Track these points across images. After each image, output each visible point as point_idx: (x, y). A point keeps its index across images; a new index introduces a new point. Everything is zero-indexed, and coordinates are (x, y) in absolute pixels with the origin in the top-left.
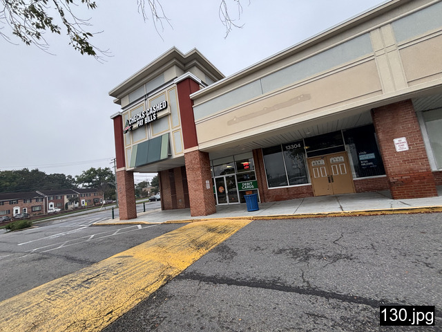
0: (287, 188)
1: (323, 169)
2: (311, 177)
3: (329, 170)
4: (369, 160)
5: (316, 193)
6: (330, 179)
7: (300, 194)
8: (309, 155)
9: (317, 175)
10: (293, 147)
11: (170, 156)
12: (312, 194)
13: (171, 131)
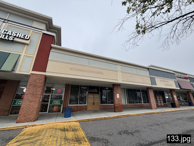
0: (77, 106)
1: (92, 99)
2: (87, 102)
3: (94, 99)
4: (104, 99)
5: (88, 109)
6: (94, 104)
7: (82, 109)
8: (89, 93)
9: (90, 102)
10: (84, 88)
11: (13, 70)
12: (86, 109)
13: (23, 54)
